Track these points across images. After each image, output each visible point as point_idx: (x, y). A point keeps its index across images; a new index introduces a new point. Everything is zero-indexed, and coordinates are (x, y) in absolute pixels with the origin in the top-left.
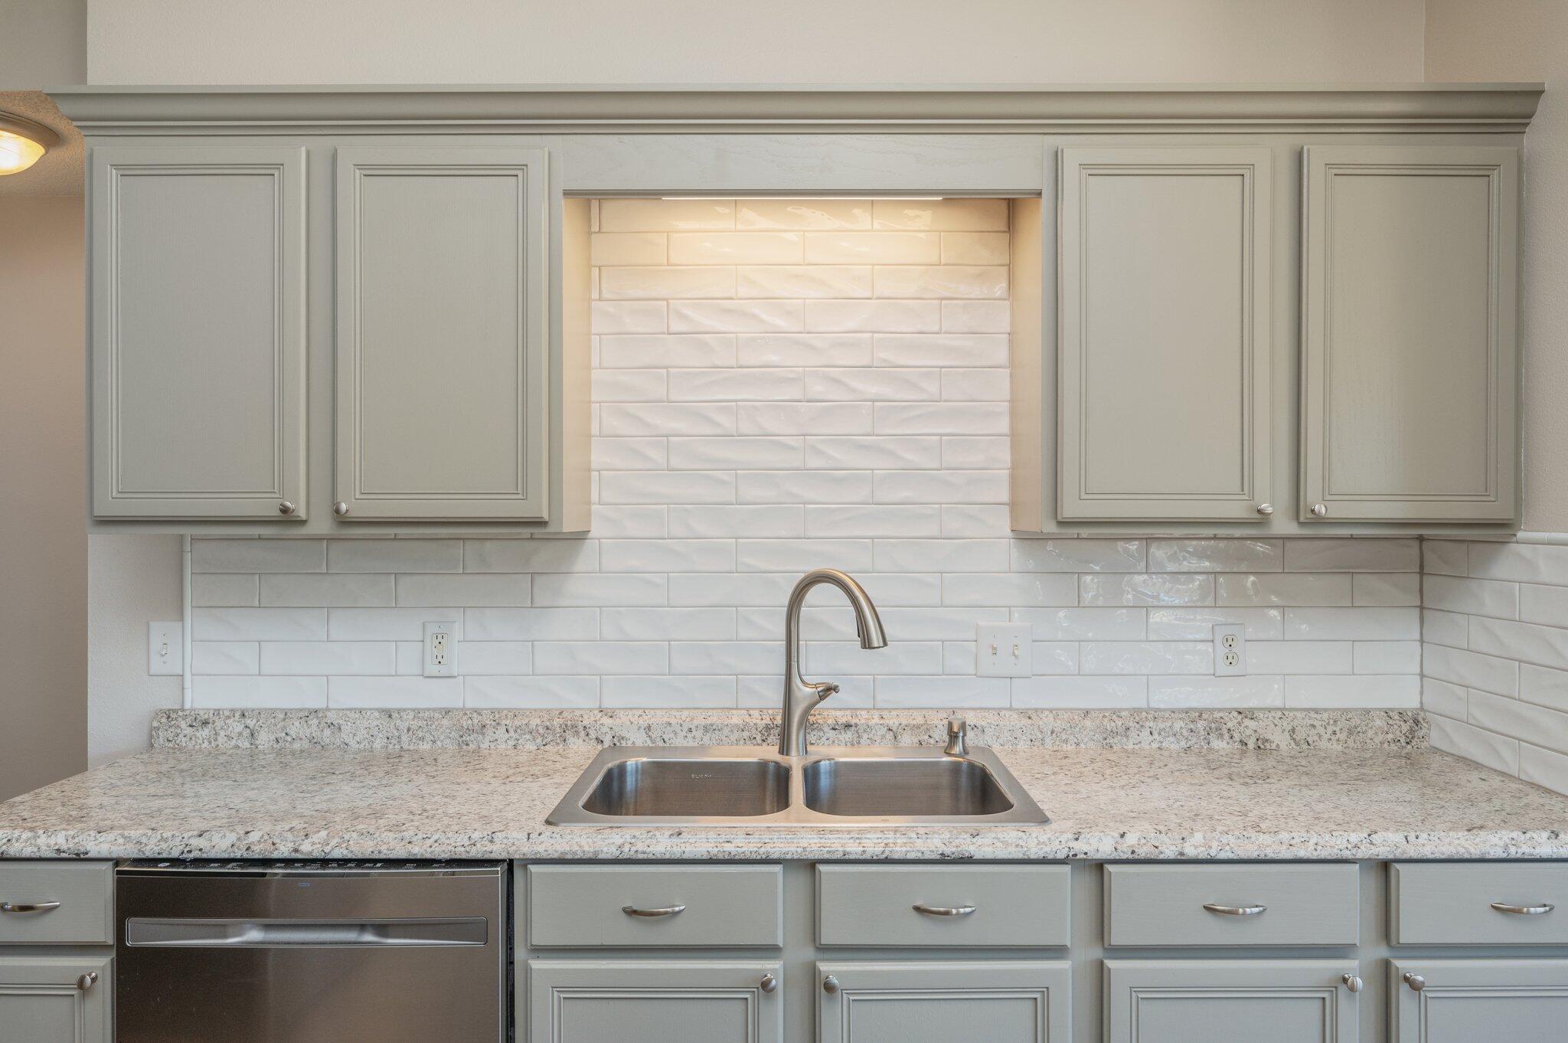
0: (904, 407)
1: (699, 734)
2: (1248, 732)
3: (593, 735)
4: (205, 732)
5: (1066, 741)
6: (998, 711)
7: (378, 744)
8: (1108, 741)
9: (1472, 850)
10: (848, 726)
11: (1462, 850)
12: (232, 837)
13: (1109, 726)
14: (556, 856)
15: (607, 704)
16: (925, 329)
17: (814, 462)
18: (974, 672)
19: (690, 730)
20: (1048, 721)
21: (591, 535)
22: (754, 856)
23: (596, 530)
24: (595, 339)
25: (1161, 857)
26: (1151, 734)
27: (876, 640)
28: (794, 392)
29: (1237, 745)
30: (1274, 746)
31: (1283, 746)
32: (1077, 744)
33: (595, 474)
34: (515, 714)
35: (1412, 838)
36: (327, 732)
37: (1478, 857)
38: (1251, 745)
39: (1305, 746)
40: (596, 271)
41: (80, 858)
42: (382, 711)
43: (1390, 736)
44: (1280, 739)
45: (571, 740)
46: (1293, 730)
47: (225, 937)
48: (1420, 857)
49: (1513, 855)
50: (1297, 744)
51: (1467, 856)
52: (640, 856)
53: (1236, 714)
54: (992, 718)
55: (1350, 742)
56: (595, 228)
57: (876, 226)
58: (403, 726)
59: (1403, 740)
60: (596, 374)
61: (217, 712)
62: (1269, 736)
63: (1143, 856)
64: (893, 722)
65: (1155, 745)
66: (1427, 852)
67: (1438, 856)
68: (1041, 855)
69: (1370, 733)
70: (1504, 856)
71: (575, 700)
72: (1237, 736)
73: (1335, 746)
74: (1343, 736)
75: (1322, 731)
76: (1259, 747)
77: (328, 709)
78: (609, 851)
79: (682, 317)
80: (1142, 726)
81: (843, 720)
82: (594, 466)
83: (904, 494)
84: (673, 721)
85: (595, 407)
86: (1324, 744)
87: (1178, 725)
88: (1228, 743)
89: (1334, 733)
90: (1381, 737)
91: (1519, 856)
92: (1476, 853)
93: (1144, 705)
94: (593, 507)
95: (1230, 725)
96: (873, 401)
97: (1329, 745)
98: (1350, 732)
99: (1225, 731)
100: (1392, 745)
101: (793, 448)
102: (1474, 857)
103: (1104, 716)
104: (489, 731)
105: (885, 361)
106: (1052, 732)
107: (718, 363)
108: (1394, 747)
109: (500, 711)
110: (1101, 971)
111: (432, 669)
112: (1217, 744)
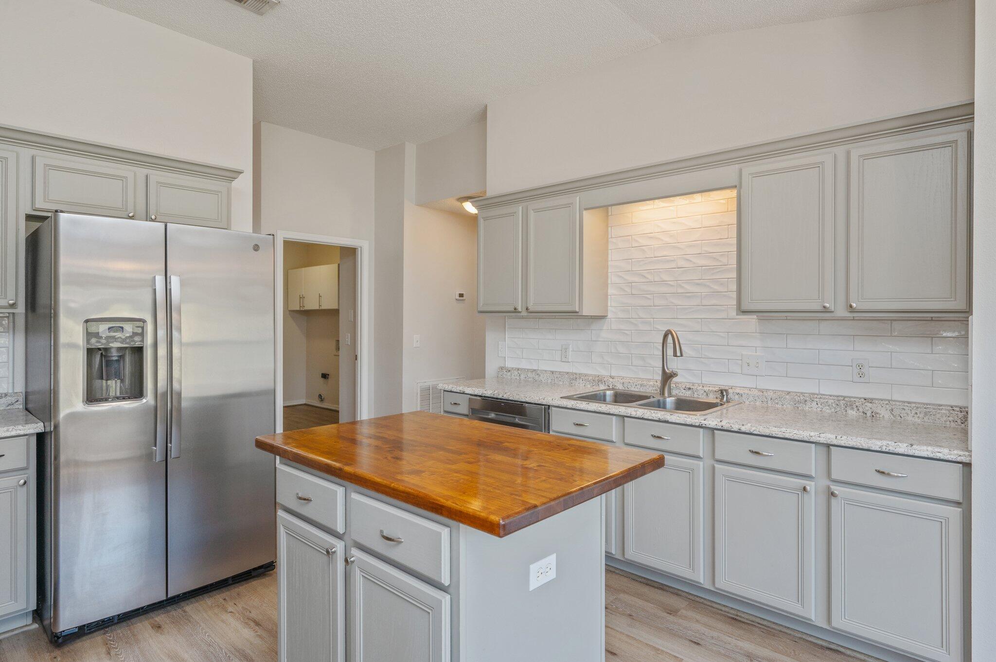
0: (714, 268)
1: (639, 387)
2: (867, 408)
3: (607, 384)
4: (509, 374)
5: (777, 403)
6: (750, 389)
7: (549, 381)
8: (796, 405)
9: (864, 445)
10: (690, 389)
11: (859, 444)
12: (491, 392)
13: (797, 399)
14: (557, 405)
15: (613, 374)
16: (722, 238)
17: (680, 291)
18: (740, 372)
19: (636, 385)
20: (771, 394)
21: (608, 317)
22: (606, 412)
23: (610, 315)
24: (610, 251)
25: (732, 430)
26: (817, 404)
27: (678, 354)
28: (673, 265)
29: (861, 414)
30: (881, 416)
31: (886, 416)
32: (783, 405)
33: (609, 297)
34: (586, 375)
35: (839, 437)
36: (537, 376)
37: (866, 448)
38: (869, 414)
39: (899, 418)
40: (610, 228)
41: (464, 393)
42: (551, 371)
43: (951, 419)
44: (885, 413)
45: (600, 385)
46: (892, 410)
47: (488, 416)
48: (838, 444)
49: (884, 450)
50: (894, 416)
51: (860, 447)
52: (577, 408)
53: (863, 400)
54: (746, 391)
55: (926, 419)
56: (610, 214)
57: (703, 200)
58: (556, 376)
59: (959, 421)
60: (610, 263)
61: (513, 368)
62: (878, 411)
63: (725, 428)
64: (706, 389)
65: (819, 409)
66: (842, 443)
67: (847, 445)
68: (690, 423)
69: (938, 416)
70: (880, 449)
71: (604, 373)
72: (861, 410)
73: (917, 420)
74: (921, 416)
75: (909, 412)
76: (873, 416)
77: (538, 370)
78: (570, 406)
79: (637, 241)
80: (813, 400)
81: (688, 386)
82: (609, 294)
83: (714, 302)
84: (631, 381)
85: (609, 274)
86: (910, 418)
87: (830, 401)
88: (856, 412)
89: (916, 413)
90: (945, 419)
91: (887, 450)
92: (866, 447)
93: (817, 392)
94: (609, 308)
95: (857, 404)
96: (702, 267)
97: (913, 419)
98: (926, 414)
99: (854, 406)
100: (952, 423)
101: (672, 286)
102: (864, 448)
103: (797, 395)
104: (578, 380)
105: (706, 251)
106: (771, 399)
107: (648, 256)
108: (953, 425)
109: (582, 374)
110: (714, 468)
111: (564, 359)
112: (850, 412)
